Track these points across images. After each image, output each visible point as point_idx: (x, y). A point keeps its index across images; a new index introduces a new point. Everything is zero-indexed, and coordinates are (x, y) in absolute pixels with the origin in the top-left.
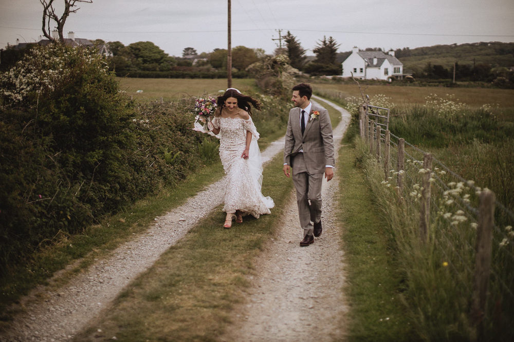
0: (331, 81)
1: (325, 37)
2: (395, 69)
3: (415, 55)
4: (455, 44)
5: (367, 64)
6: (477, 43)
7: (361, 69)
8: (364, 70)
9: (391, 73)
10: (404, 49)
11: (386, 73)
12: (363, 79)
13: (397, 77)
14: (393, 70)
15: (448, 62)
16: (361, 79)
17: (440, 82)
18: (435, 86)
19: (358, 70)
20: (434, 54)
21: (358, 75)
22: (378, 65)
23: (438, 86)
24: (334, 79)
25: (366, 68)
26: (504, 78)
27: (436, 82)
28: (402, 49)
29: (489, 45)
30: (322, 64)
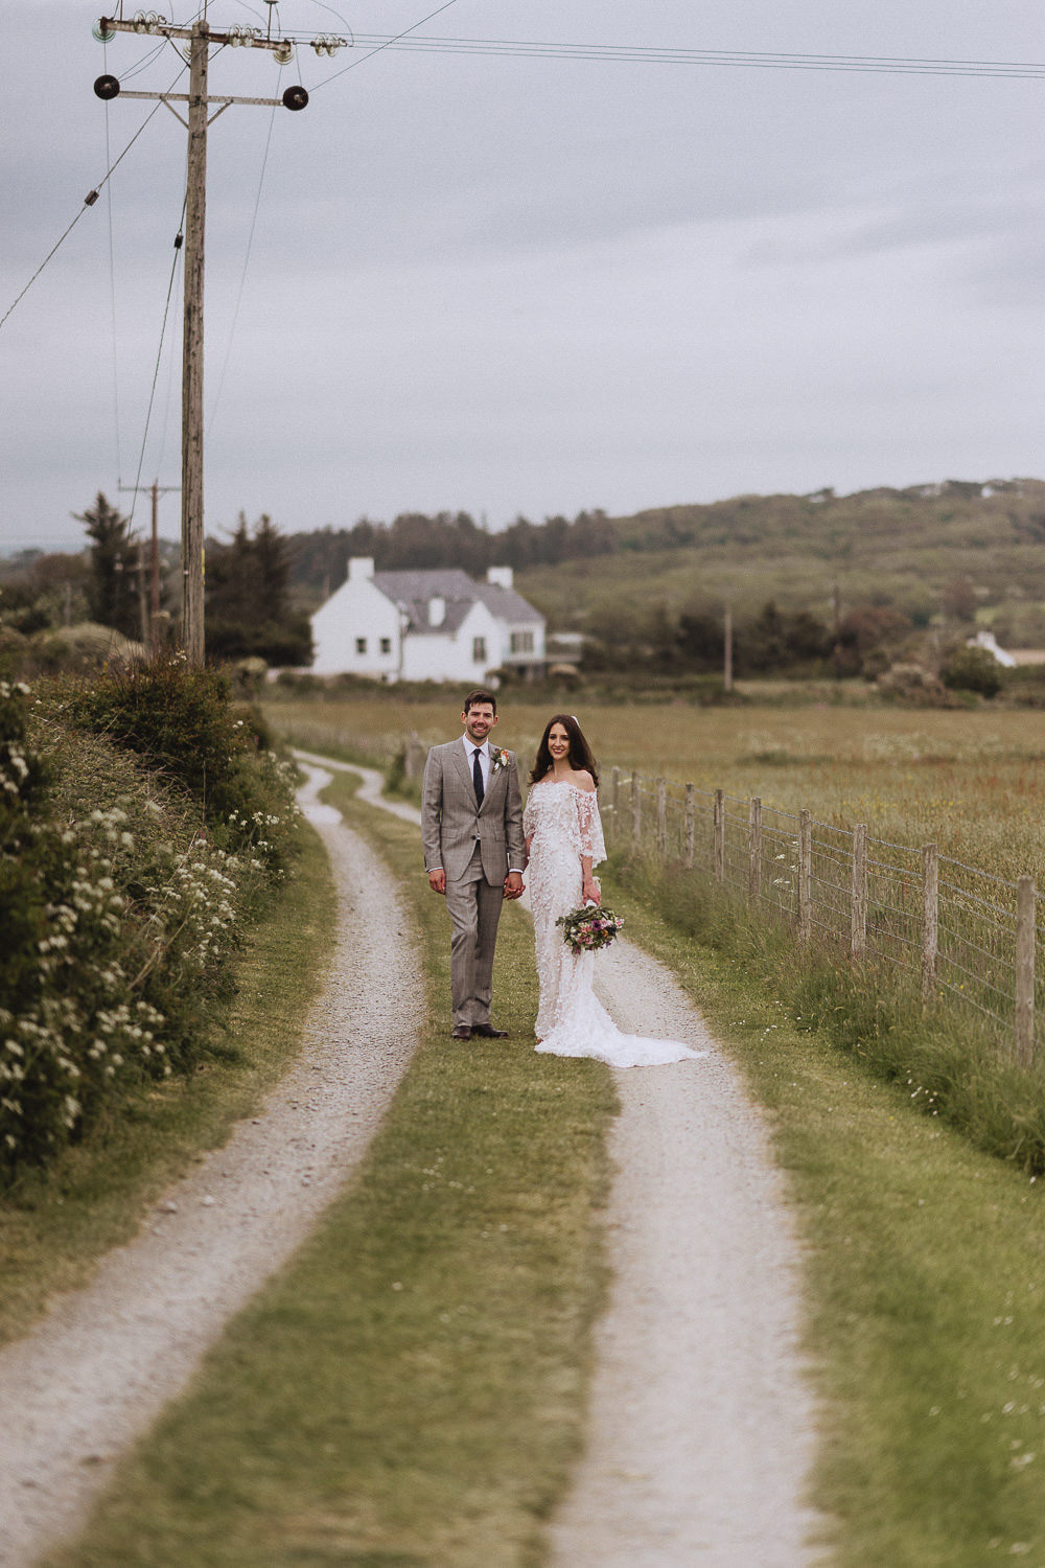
0: (279, 691)
1: (242, 516)
2: (514, 637)
3: (635, 546)
4: (827, 492)
5: (405, 621)
6: (931, 486)
7: (385, 643)
8: (394, 645)
9: (496, 658)
10: (583, 517)
11: (480, 654)
12: (392, 679)
13: (522, 669)
14: (507, 642)
15: (788, 581)
16: (384, 678)
17: (677, 688)
18: (659, 702)
19: (373, 646)
20: (722, 541)
21: (372, 665)
22: (450, 626)
23: (668, 701)
24: (286, 681)
25: (403, 636)
26: (917, 669)
27: (663, 688)
28: (571, 516)
29: (987, 493)
30: (239, 625)
